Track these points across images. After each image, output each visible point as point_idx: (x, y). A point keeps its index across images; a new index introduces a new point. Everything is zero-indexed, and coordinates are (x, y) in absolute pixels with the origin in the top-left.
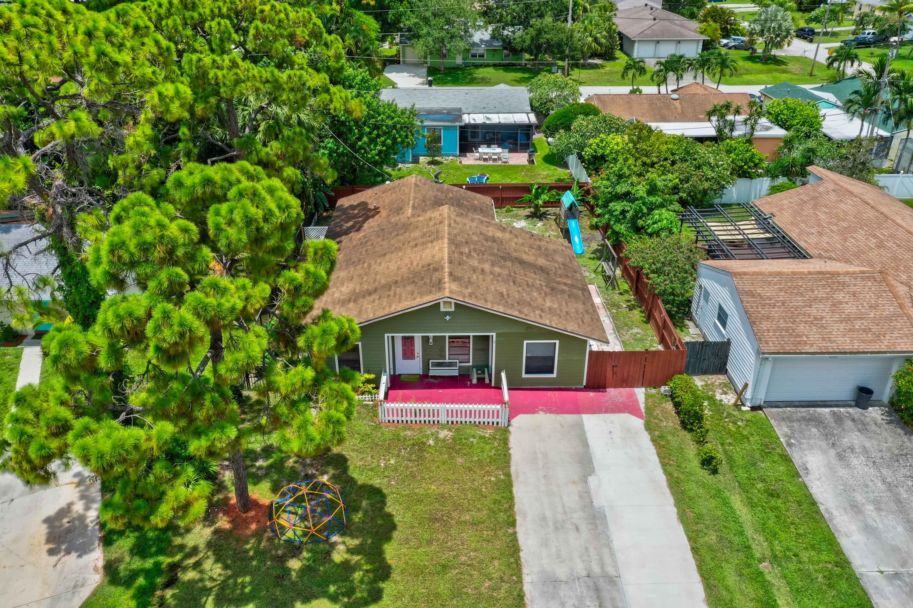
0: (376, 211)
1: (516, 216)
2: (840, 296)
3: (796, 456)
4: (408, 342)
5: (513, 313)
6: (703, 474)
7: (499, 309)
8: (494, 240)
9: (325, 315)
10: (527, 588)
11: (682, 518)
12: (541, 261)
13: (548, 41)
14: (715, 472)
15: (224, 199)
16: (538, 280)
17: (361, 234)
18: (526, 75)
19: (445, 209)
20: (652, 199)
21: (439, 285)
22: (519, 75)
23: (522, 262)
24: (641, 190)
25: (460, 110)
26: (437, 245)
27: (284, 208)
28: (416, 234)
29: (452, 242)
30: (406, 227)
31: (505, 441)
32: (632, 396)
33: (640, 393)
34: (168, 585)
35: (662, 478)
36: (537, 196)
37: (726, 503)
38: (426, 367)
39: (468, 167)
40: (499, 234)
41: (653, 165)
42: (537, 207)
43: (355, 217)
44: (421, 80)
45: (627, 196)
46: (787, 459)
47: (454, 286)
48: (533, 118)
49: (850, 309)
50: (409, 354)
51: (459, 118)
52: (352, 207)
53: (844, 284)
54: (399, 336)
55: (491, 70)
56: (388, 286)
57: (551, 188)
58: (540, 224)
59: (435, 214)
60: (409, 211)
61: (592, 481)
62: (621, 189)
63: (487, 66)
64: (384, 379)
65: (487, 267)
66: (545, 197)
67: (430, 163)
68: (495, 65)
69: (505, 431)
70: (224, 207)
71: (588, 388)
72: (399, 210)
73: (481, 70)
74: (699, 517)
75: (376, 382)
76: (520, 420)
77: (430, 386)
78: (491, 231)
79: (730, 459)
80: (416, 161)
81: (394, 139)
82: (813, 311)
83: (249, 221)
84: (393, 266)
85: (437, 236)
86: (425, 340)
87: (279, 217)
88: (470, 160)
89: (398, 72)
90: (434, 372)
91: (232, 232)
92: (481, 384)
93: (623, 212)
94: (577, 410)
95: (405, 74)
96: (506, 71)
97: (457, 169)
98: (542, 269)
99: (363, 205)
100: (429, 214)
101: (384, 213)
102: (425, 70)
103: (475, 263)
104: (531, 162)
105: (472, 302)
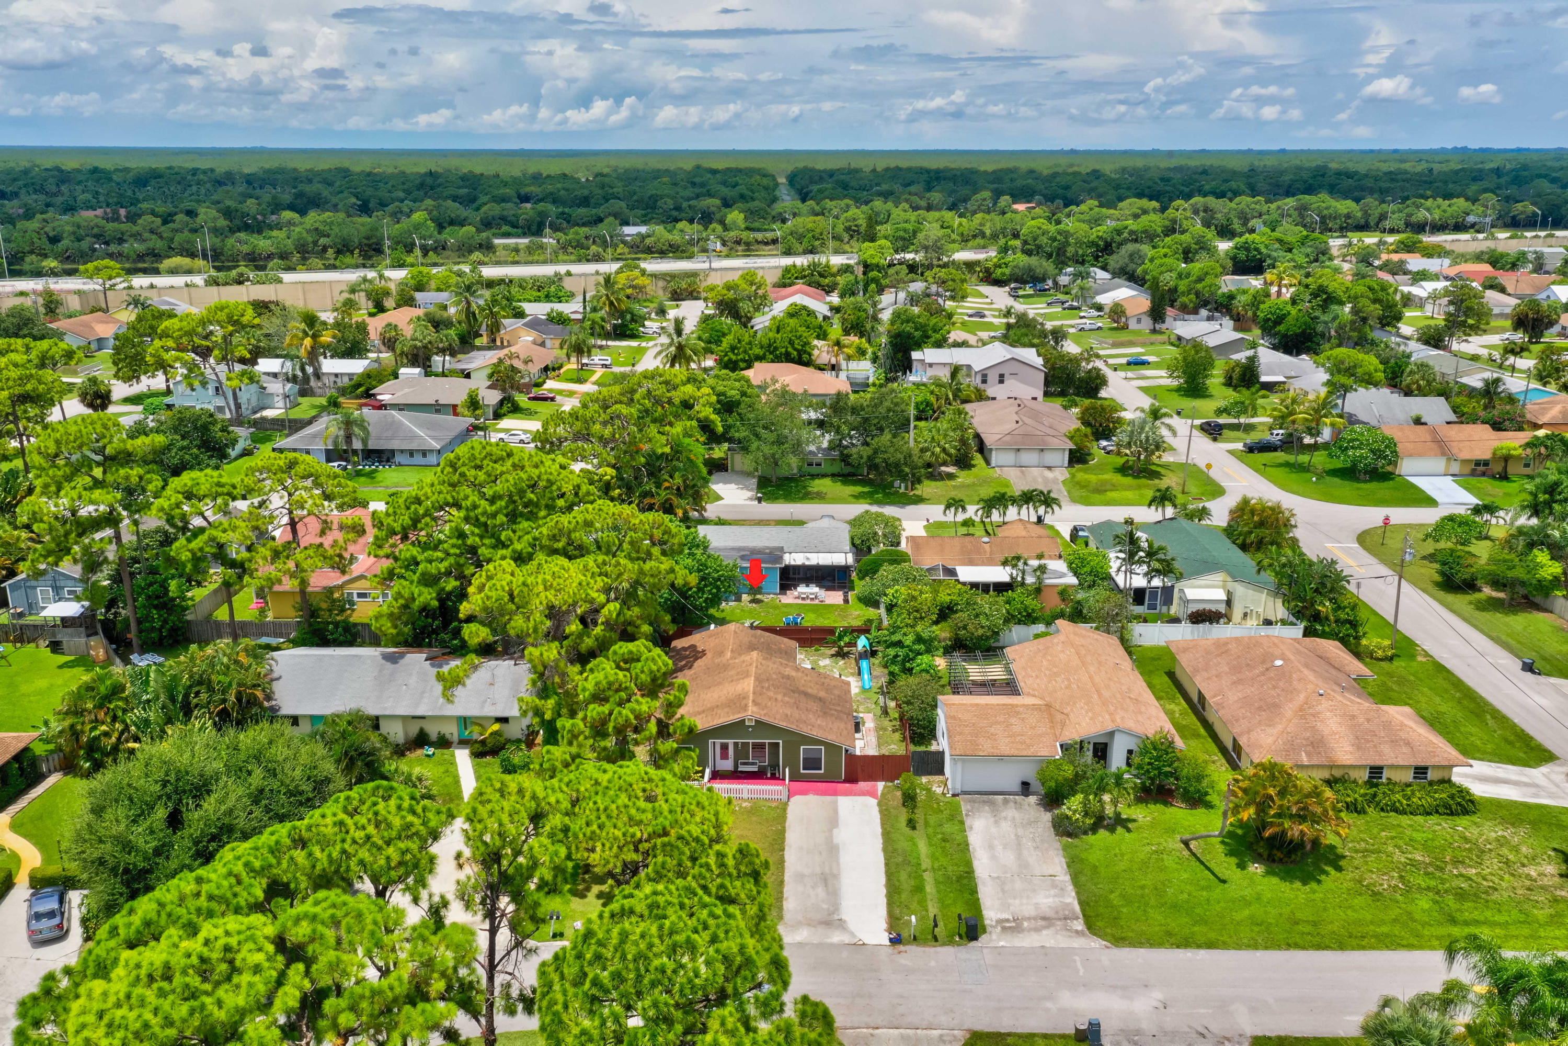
0: (703, 653)
1: (823, 656)
2: (1013, 720)
3: (968, 822)
4: (724, 747)
5: (792, 727)
6: (907, 830)
7: (783, 724)
8: (788, 677)
9: (682, 717)
10: (787, 877)
11: (885, 850)
12: (822, 694)
13: (885, 460)
14: (914, 828)
15: (638, 660)
16: (814, 706)
17: (692, 672)
18: (866, 489)
19: (755, 654)
20: (917, 647)
21: (745, 708)
22: (859, 489)
23: (806, 694)
24: (909, 640)
25: (781, 549)
26: (746, 681)
27: (666, 665)
28: (732, 673)
29: (757, 679)
30: (725, 667)
31: (785, 810)
32: (875, 787)
33: (881, 785)
34: (585, 873)
35: (879, 830)
36: (840, 638)
37: (915, 844)
38: (736, 766)
39: (787, 605)
40: (793, 674)
41: (922, 618)
42: (840, 648)
43: (686, 657)
44: (749, 494)
45: (899, 644)
46: (962, 823)
47: (755, 709)
48: (850, 559)
49: (1017, 729)
50: (724, 756)
51: (780, 558)
52: (684, 649)
53: (1018, 713)
54: (718, 741)
55: (827, 482)
56: (712, 709)
57: (853, 631)
58: (841, 662)
59: (746, 658)
60: (728, 655)
61: (835, 831)
62: (895, 638)
63: (824, 476)
64: (708, 771)
65: (779, 697)
66: (847, 639)
67: (752, 601)
68: (833, 475)
69: (786, 804)
70: (639, 665)
71: (846, 781)
72: (721, 653)
73: (817, 482)
74: (895, 850)
75: (703, 772)
76: (796, 799)
77: (738, 778)
78: (788, 671)
79: (927, 824)
80: (739, 599)
81: (718, 588)
82: (992, 730)
83: (651, 672)
84: (715, 695)
85: (747, 675)
86: (736, 744)
87: (664, 669)
88: (789, 598)
89: (725, 483)
90: (742, 768)
91: (643, 676)
92: (774, 777)
93: (896, 656)
94: (835, 793)
95: (733, 486)
96: (845, 483)
97: (776, 607)
98: (820, 699)
99: (693, 647)
100: (743, 658)
101: (709, 655)
102: (755, 481)
103: (771, 694)
104: (846, 601)
105: (765, 719)
